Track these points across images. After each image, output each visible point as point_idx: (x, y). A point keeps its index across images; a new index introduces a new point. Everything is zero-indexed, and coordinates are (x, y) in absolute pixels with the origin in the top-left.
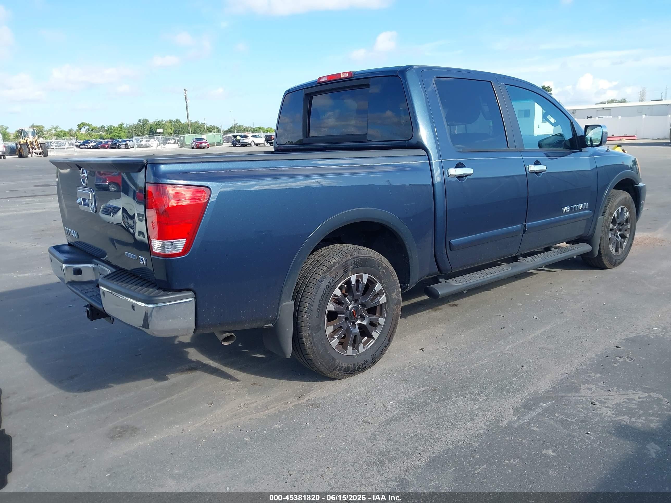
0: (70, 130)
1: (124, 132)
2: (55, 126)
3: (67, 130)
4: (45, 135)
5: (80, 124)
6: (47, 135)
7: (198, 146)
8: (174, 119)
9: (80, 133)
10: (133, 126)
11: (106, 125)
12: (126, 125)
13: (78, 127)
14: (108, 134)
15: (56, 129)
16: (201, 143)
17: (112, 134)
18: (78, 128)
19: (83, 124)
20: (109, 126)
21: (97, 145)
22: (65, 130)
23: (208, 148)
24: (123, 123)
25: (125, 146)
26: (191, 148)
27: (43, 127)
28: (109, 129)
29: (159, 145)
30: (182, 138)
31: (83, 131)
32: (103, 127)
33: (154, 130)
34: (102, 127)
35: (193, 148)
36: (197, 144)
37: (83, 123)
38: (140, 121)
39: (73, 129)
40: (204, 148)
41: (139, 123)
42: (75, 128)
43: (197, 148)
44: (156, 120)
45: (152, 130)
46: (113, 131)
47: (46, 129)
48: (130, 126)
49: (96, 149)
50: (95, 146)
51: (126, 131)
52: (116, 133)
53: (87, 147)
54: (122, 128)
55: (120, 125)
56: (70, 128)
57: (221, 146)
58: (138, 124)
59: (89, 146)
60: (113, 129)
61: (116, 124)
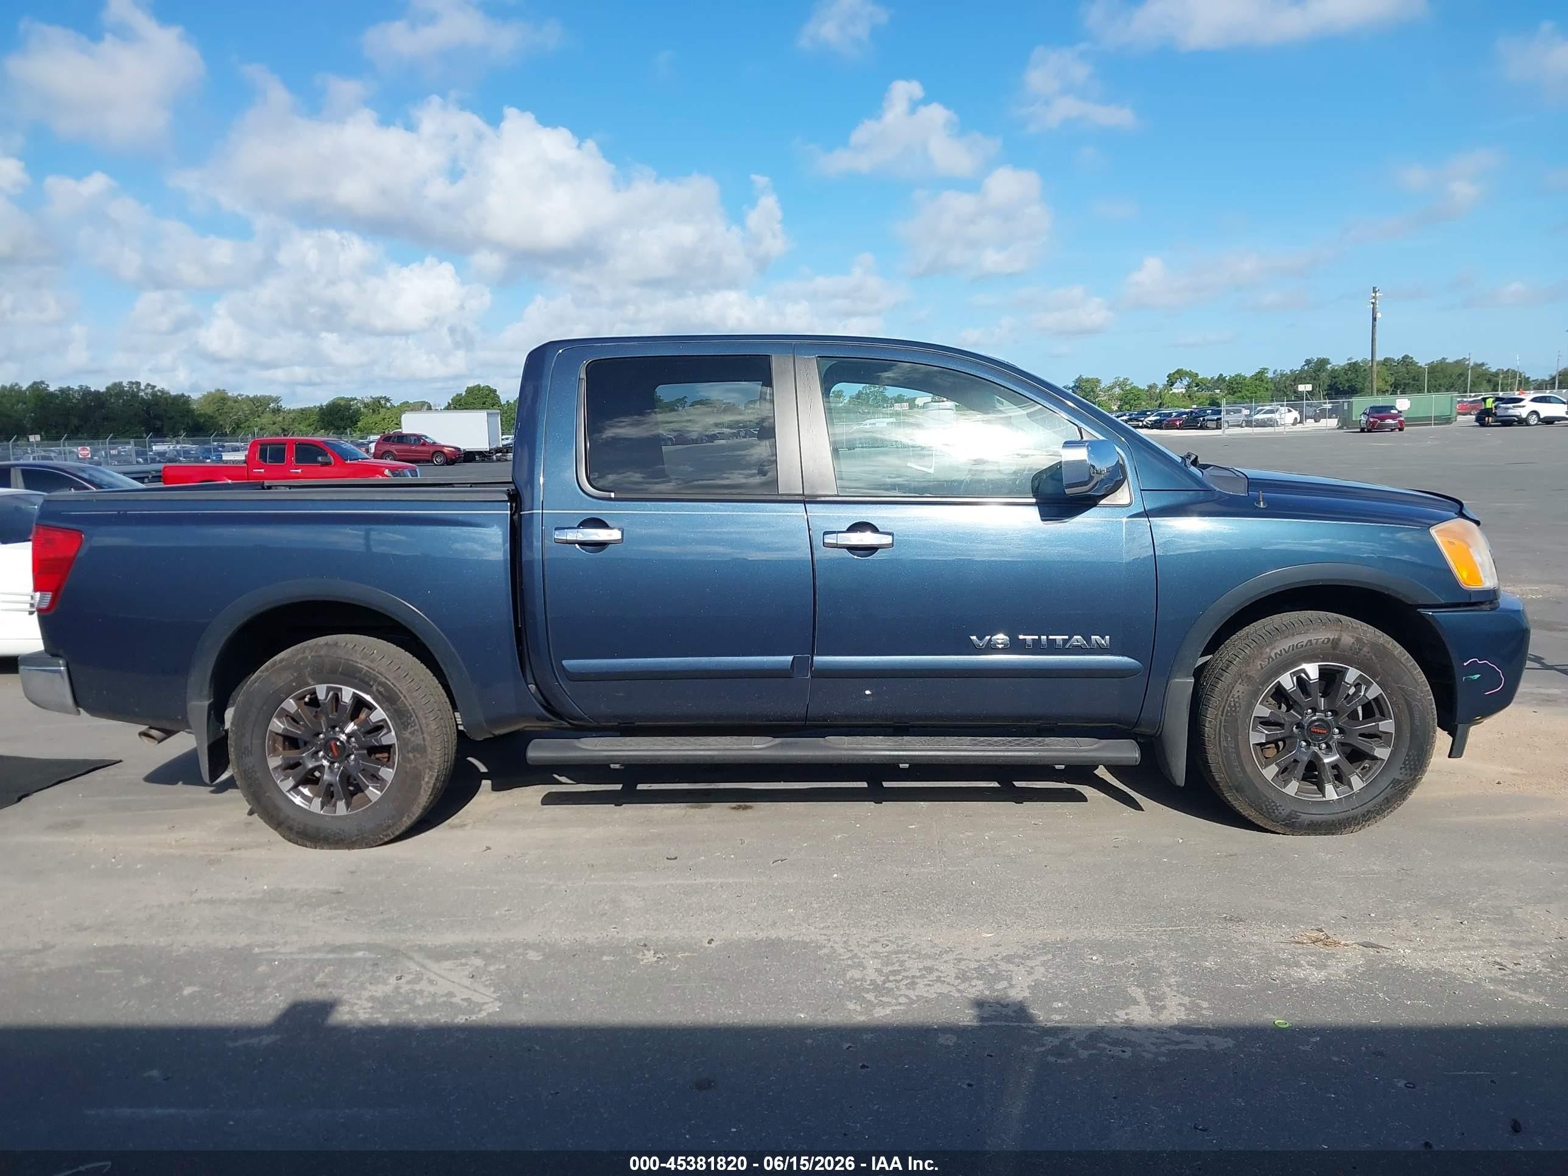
0: (1150, 387)
1: (1267, 389)
2: (1121, 379)
3: (1143, 386)
4: (1099, 399)
5: (1174, 374)
6: (1103, 399)
7: (1373, 426)
8: (1398, 357)
9: (1171, 392)
10: (1290, 376)
11: (1228, 374)
12: (1274, 373)
13: (1167, 379)
14: (1230, 394)
15: (1122, 385)
16: (1383, 419)
17: (1239, 394)
18: (1168, 381)
19: (1180, 374)
20: (1233, 375)
21: (1160, 421)
22: (1140, 387)
23: (1401, 430)
24: (1266, 369)
25: (1215, 422)
26: (1359, 430)
27: (1098, 381)
28: (1234, 383)
29: (1298, 421)
30: (1346, 405)
31: (1179, 389)
32: (1221, 378)
33: (1341, 384)
34: (1218, 379)
35: (1362, 430)
36: (1371, 420)
37: (1178, 372)
38: (1308, 362)
39: (1157, 383)
40: (1392, 430)
41: (1306, 367)
42: (1161, 381)
43: (1369, 431)
44: (1348, 360)
45: (1336, 383)
46: (1241, 388)
47: (1102, 385)
48: (1282, 375)
49: (1157, 428)
50: (1156, 421)
51: (1271, 386)
52: (1248, 391)
53: (1141, 424)
54: (1262, 381)
55: (1259, 372)
56: (1151, 383)
57: (1451, 425)
58: (1302, 371)
59: (1145, 423)
60: (1241, 383)
61: (1249, 373)
